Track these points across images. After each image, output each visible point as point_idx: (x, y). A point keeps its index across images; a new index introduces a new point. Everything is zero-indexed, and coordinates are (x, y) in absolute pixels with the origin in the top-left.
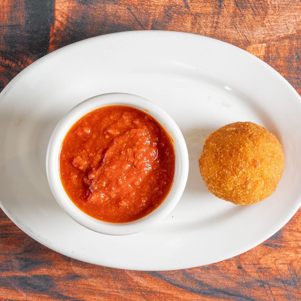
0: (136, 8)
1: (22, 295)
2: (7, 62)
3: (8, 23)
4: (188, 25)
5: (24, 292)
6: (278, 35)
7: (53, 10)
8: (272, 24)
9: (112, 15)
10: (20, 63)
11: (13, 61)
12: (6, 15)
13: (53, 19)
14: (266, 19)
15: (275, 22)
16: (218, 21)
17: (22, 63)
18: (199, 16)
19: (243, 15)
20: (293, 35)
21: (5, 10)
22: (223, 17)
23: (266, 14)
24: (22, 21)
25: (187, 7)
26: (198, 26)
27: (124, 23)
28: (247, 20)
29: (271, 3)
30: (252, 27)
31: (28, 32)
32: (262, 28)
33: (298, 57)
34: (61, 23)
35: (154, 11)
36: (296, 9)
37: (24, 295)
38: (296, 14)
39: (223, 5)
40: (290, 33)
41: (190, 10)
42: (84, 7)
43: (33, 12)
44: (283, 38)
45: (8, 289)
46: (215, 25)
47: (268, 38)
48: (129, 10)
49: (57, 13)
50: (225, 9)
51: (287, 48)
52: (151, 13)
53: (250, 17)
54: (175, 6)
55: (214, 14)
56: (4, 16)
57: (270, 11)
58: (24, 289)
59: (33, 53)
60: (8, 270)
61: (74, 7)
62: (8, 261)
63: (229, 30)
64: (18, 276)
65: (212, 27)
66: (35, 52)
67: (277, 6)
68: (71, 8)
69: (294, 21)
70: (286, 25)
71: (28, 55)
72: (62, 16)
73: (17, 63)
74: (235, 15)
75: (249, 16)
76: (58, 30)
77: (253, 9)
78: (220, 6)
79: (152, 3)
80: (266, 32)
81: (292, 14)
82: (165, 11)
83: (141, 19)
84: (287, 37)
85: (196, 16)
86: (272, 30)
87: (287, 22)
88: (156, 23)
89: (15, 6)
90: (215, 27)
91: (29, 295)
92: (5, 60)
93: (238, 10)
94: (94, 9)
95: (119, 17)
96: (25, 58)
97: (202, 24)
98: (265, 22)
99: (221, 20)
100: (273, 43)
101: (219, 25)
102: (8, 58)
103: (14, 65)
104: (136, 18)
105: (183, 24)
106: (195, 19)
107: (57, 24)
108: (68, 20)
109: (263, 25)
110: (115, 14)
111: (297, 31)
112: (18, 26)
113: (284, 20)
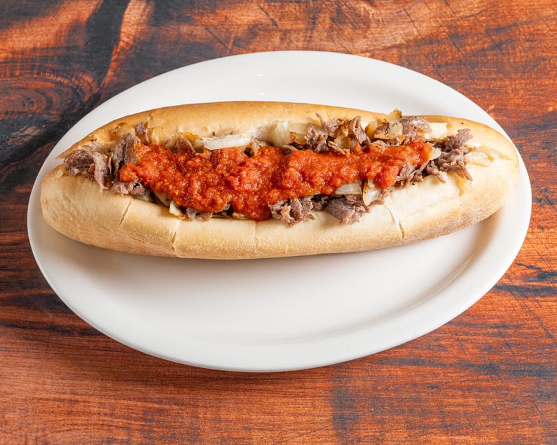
0: (216, 28)
1: (48, 316)
2: (59, 79)
3: (65, 45)
4: (277, 40)
5: (51, 312)
6: (384, 45)
7: (118, 32)
8: (376, 35)
9: (187, 35)
10: (73, 79)
11: (67, 78)
12: (62, 39)
13: (118, 39)
14: (368, 32)
15: (379, 34)
16: (312, 35)
17: (76, 79)
18: (290, 32)
19: (341, 30)
20: (402, 45)
21: (63, 34)
22: (317, 32)
23: (368, 27)
24: (81, 43)
25: (276, 25)
26: (288, 41)
27: (201, 41)
28: (346, 33)
29: (373, 17)
30: (352, 39)
31: (86, 52)
32: (365, 40)
33: (409, 63)
34: (127, 43)
35: (236, 30)
36: (403, 22)
37: (51, 315)
38: (404, 26)
39: (317, 22)
40: (398, 43)
41: (278, 28)
42: (154, 29)
43: (95, 35)
44: (390, 48)
45: (30, 308)
46: (308, 39)
47: (371, 48)
48: (207, 29)
49: (122, 35)
50: (319, 25)
51: (396, 56)
52: (233, 31)
53: (350, 30)
54: (261, 25)
55: (307, 29)
56: (60, 39)
57: (373, 25)
58: (51, 309)
59: (90, 70)
60: (32, 288)
61: (144, 29)
62: (34, 278)
63: (325, 43)
64: (44, 294)
65: (304, 41)
66: (93, 69)
67: (381, 20)
68: (139, 30)
69: (402, 32)
70: (393, 35)
71: (84, 72)
72: (128, 37)
73: (70, 80)
74: (331, 29)
75: (348, 30)
76: (123, 49)
77: (352, 24)
78: (314, 23)
79: (234, 23)
80: (369, 43)
81: (399, 26)
82: (250, 29)
83: (221, 37)
84: (394, 46)
85: (286, 32)
86: (376, 40)
87: (393, 33)
88: (239, 39)
89: (74, 31)
90: (308, 41)
91: (57, 316)
92: (57, 76)
93: (335, 26)
94: (167, 30)
95: (196, 36)
96: (81, 75)
97: (292, 38)
98: (367, 34)
99: (315, 34)
100: (378, 52)
101: (313, 39)
102: (60, 76)
103: (66, 81)
104: (215, 36)
105: (271, 39)
106: (285, 34)
107: (121, 44)
108: (134, 41)
109: (365, 37)
110: (190, 34)
111: (406, 41)
112: (76, 47)
113: (390, 32)
